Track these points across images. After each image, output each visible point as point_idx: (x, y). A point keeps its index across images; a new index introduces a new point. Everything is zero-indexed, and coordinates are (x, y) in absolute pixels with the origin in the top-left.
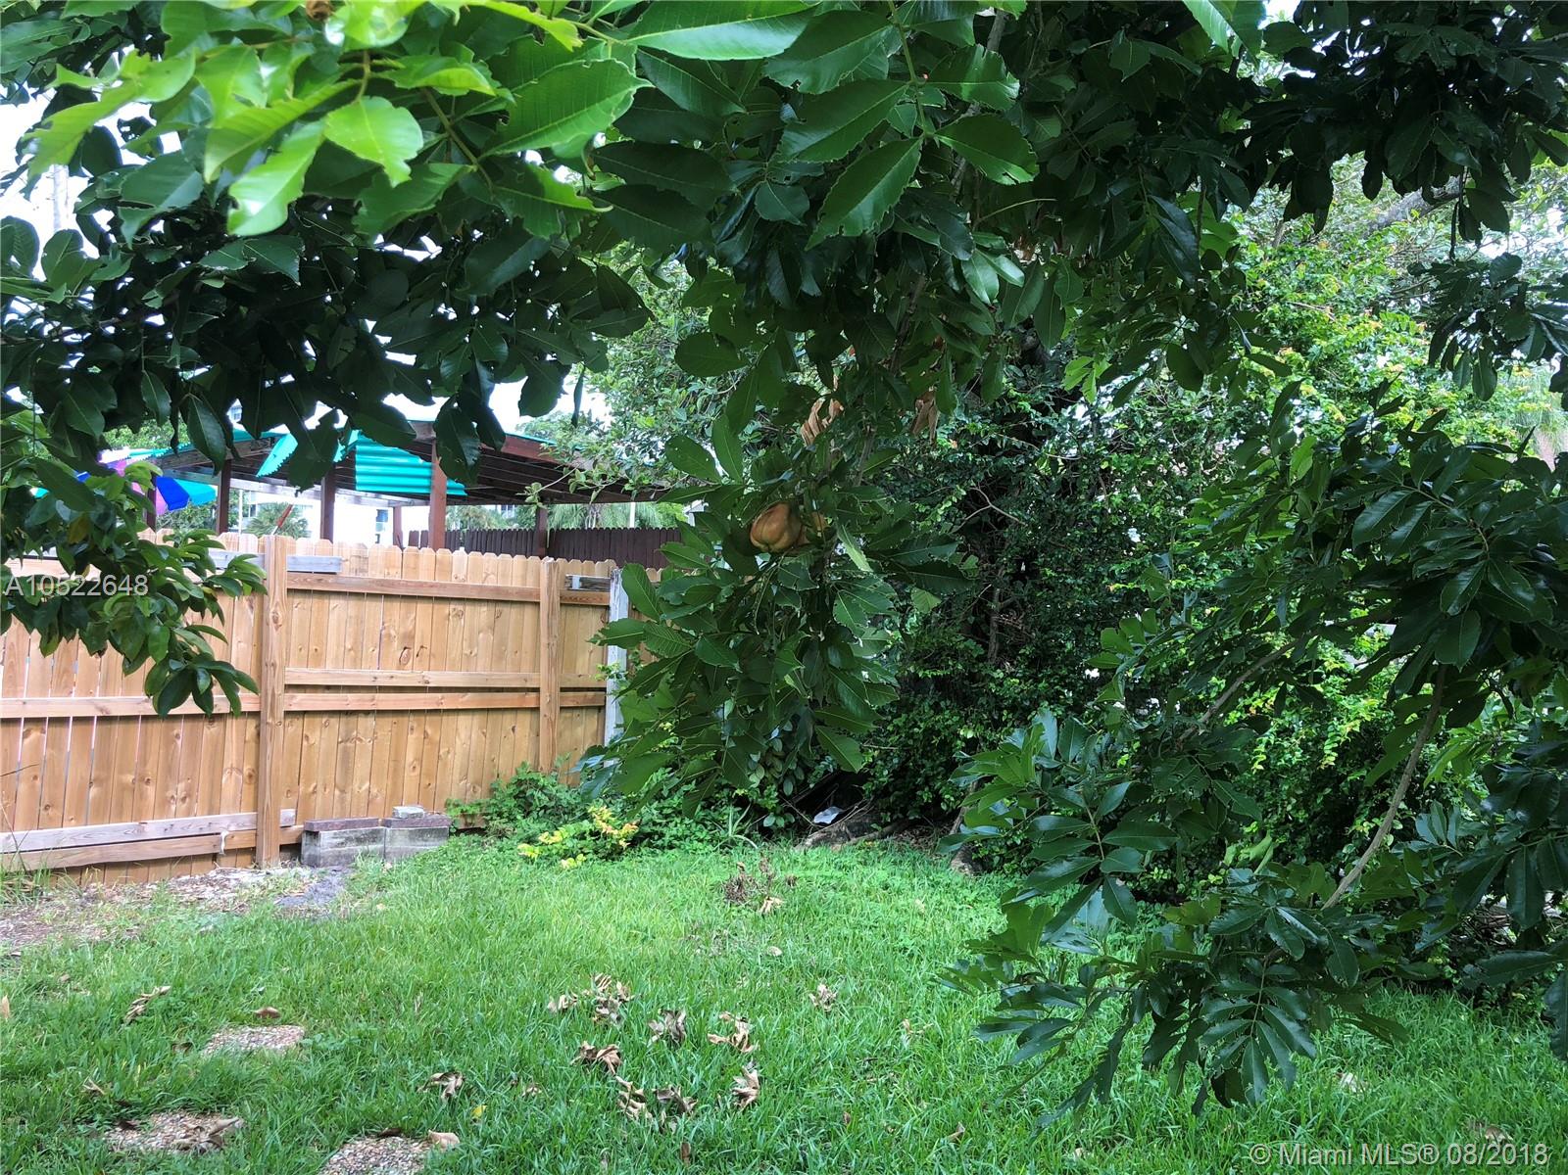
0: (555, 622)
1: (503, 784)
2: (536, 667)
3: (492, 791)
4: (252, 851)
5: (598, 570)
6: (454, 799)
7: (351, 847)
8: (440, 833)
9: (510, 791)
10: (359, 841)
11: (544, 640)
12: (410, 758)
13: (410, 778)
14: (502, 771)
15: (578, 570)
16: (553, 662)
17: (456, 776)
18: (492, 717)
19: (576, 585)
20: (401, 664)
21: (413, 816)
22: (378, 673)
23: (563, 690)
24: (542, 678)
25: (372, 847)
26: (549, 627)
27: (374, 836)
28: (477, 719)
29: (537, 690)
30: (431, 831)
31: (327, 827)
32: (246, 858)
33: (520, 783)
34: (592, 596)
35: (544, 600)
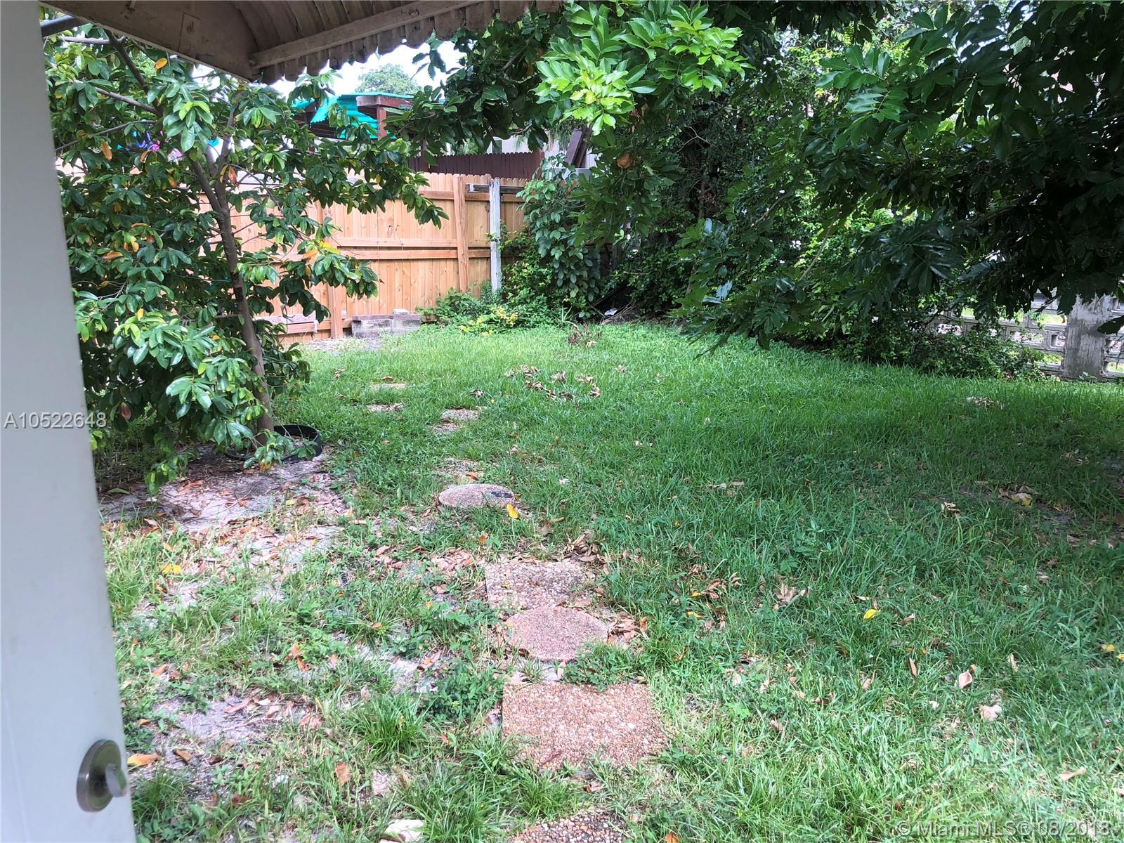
0: (463, 210)
1: (443, 300)
2: (455, 236)
3: (438, 302)
4: (329, 331)
5: (482, 180)
6: (420, 306)
7: (377, 329)
8: (416, 322)
9: (448, 301)
10: (380, 325)
11: (458, 221)
12: (397, 285)
13: (398, 295)
14: (442, 292)
15: (473, 180)
16: (464, 233)
17: (420, 295)
18: (435, 263)
19: (472, 189)
20: (389, 234)
21: (403, 314)
22: (379, 240)
23: (469, 248)
24: (458, 242)
25: (386, 329)
26: (461, 213)
27: (386, 324)
28: (427, 264)
29: (456, 248)
30: (413, 321)
31: (365, 318)
32: (326, 335)
33: (451, 298)
34: (481, 195)
35: (456, 198)
